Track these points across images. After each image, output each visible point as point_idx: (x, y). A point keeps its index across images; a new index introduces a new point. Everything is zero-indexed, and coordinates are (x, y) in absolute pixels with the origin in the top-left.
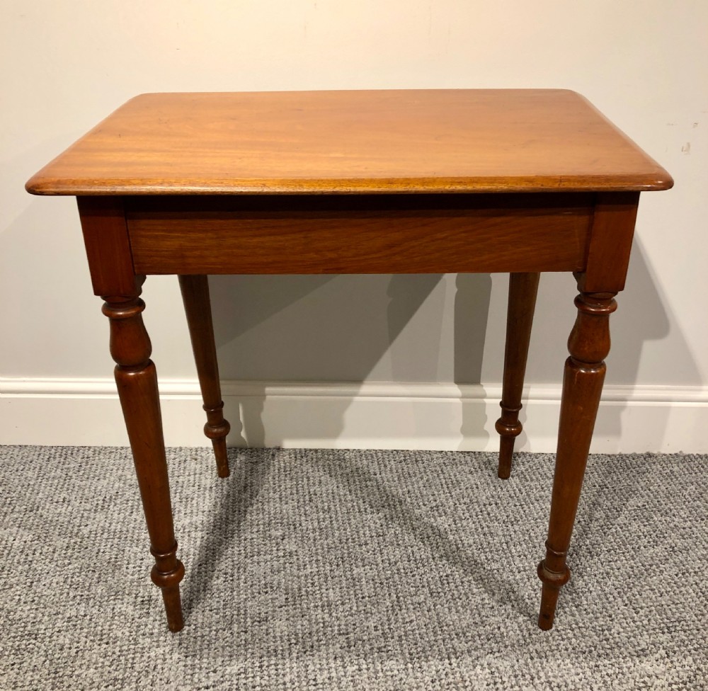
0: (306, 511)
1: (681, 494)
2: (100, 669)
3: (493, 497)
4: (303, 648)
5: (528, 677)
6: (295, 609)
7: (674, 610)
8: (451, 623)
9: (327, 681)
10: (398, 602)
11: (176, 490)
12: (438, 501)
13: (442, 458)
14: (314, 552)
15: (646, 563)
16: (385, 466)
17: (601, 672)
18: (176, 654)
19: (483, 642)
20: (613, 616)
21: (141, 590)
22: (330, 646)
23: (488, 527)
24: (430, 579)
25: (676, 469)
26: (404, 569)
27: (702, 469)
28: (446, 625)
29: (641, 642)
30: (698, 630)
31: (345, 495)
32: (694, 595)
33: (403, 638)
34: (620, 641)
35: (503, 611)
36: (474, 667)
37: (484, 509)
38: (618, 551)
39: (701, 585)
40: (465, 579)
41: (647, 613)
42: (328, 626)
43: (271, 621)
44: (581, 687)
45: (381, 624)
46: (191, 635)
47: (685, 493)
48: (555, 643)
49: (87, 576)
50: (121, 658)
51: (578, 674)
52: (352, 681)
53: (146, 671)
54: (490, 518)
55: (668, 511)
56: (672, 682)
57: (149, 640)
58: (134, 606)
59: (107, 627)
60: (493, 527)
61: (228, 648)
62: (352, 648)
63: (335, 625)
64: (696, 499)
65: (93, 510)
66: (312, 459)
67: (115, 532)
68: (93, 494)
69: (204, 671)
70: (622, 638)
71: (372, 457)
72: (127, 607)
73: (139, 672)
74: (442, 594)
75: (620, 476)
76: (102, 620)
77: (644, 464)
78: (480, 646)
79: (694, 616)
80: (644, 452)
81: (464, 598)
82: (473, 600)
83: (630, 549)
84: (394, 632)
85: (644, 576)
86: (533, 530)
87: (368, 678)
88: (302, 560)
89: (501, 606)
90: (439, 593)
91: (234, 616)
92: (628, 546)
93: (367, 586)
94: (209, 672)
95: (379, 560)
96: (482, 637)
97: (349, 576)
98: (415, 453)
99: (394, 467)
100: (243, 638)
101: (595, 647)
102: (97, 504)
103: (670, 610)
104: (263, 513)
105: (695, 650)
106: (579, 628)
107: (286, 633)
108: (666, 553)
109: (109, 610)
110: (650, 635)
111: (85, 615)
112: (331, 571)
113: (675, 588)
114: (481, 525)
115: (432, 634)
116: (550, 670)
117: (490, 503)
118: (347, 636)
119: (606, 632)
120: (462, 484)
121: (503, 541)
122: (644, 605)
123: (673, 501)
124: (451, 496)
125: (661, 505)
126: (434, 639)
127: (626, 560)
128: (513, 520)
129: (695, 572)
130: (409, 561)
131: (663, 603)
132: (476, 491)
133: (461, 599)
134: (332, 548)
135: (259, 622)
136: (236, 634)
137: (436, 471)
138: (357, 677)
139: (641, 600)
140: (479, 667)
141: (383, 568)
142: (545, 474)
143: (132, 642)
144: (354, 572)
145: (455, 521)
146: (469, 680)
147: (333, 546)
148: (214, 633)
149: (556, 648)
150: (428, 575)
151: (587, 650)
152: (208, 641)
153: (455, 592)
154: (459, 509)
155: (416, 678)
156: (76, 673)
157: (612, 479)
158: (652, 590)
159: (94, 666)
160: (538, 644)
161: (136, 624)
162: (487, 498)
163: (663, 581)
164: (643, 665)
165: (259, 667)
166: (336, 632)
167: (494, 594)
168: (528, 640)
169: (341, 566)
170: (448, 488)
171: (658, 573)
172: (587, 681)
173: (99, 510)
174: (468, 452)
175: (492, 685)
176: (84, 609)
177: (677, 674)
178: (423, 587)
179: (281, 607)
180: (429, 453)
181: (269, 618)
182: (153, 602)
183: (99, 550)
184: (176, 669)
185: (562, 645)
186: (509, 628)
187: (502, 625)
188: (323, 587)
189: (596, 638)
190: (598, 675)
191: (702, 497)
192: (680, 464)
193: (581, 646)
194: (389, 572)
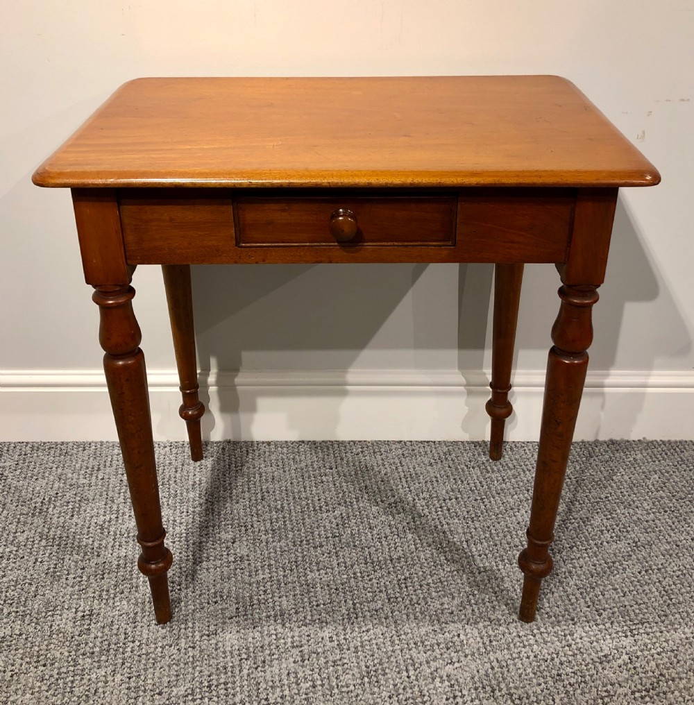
0: (258, 510)
1: (644, 484)
2: (36, 694)
3: (453, 491)
4: (255, 663)
5: (488, 688)
6: (246, 620)
7: (637, 611)
8: (410, 631)
9: (279, 700)
10: (354, 609)
11: (120, 490)
12: (396, 497)
13: (401, 449)
14: (266, 556)
15: (609, 560)
16: (342, 459)
17: (563, 681)
18: (119, 675)
19: (442, 651)
20: (575, 619)
21: (82, 603)
22: (283, 660)
23: (448, 524)
24: (388, 583)
25: (639, 456)
26: (361, 573)
27: (666, 456)
28: (405, 634)
29: (604, 647)
30: (661, 632)
31: (300, 492)
32: (657, 593)
33: (360, 649)
34: (582, 646)
35: (463, 617)
36: (433, 679)
37: (444, 504)
38: (580, 547)
39: (664, 583)
40: (423, 582)
41: (610, 615)
42: (280, 638)
43: (221, 634)
44: (542, 698)
45: (336, 635)
46: (135, 652)
47: (648, 483)
48: (516, 651)
49: (23, 589)
50: (59, 681)
51: (540, 685)
52: (305, 699)
53: (87, 696)
54: (450, 514)
55: (632, 503)
56: (636, 689)
57: (89, 660)
58: (74, 622)
59: (44, 647)
60: (453, 524)
61: (174, 666)
62: (306, 662)
63: (288, 637)
64: (659, 489)
65: (30, 514)
66: (265, 452)
67: (54, 539)
68: (31, 496)
69: (149, 694)
70: (584, 643)
71: (328, 449)
72: (66, 624)
73: (79, 697)
74: (400, 599)
75: (582, 465)
76: (39, 639)
77: (607, 452)
78: (439, 656)
79: (657, 617)
80: (607, 439)
81: (423, 604)
82: (432, 604)
83: (593, 545)
84: (349, 642)
85: (607, 575)
86: (494, 526)
87: (323, 695)
88: (253, 565)
89: (461, 611)
90: (397, 598)
91: (182, 630)
92: (591, 541)
93: (322, 592)
94: (154, 694)
95: (335, 563)
96: (441, 646)
97: (303, 582)
98: (373, 444)
99: (350, 459)
100: (191, 654)
101: (557, 654)
102: (35, 507)
103: (634, 611)
104: (213, 513)
105: (658, 654)
106: (541, 633)
107: (237, 648)
108: (630, 549)
109: (46, 627)
110: (612, 639)
111: (21, 635)
112: (284, 576)
113: (639, 587)
114: (440, 522)
115: (389, 643)
116: (511, 680)
117: (450, 497)
118: (301, 649)
119: (568, 637)
120: (421, 477)
121: (463, 539)
122: (607, 606)
123: (636, 492)
124: (410, 491)
125: (625, 496)
126: (391, 649)
127: (589, 557)
128: (473, 516)
129: (659, 569)
130: (366, 564)
131: (627, 603)
132: (435, 484)
133: (419, 604)
134: (285, 551)
135: (208, 636)
136: (183, 651)
137: (394, 463)
138: (311, 694)
139: (603, 601)
140: (438, 680)
141: (339, 573)
142: (507, 465)
143: (72, 663)
144: (309, 577)
145: (413, 518)
146: (428, 694)
147: (286, 549)
148: (160, 650)
149: (517, 656)
150: (386, 578)
151: (549, 657)
152: (153, 659)
153: (414, 597)
154: (418, 505)
155: (373, 694)
156: (11, 699)
157: (575, 468)
158: (615, 589)
159: (30, 692)
160: (499, 652)
161: (76, 643)
162: (447, 492)
163: (626, 579)
164: (606, 672)
165: (208, 687)
166: (289, 644)
167: (453, 598)
168: (489, 648)
169: (295, 570)
170: (406, 482)
171: (621, 571)
172: (548, 692)
173: (37, 514)
174: (428, 442)
175: (451, 699)
176: (19, 627)
177: (640, 681)
178: (381, 591)
179: (232, 618)
180: (387, 443)
181: (219, 631)
182: (95, 616)
183: (36, 560)
184: (118, 693)
185: (523, 653)
186: (469, 635)
187: (462, 632)
188: (276, 594)
189: (559, 644)
190: (560, 685)
191: (666, 486)
192: (644, 451)
193: (544, 653)
194: (345, 576)
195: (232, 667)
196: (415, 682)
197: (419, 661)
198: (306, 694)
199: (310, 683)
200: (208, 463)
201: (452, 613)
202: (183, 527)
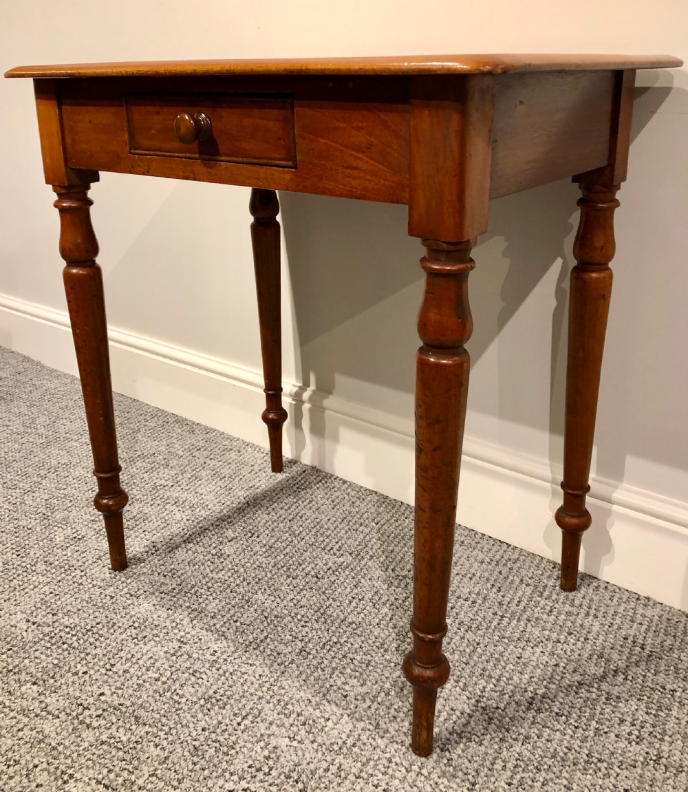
111: (30, 529)
195: (119, 627)
196: (239, 732)
197: (264, 717)
198: (144, 681)
199: (157, 675)
200: (280, 477)
201: (346, 697)
202: (207, 513)
